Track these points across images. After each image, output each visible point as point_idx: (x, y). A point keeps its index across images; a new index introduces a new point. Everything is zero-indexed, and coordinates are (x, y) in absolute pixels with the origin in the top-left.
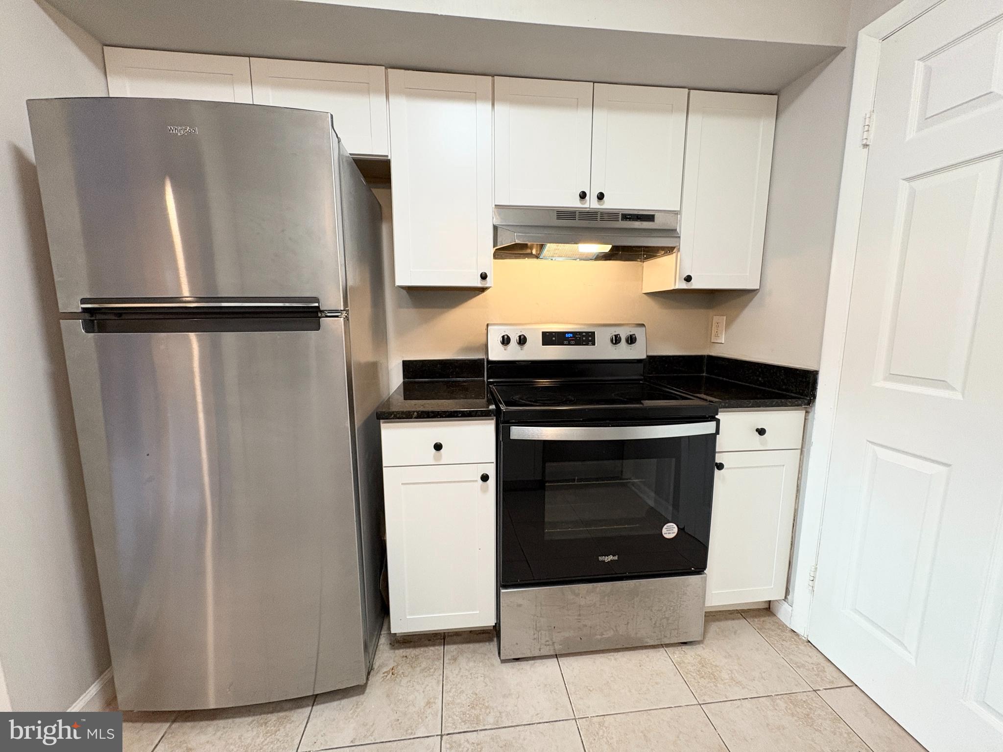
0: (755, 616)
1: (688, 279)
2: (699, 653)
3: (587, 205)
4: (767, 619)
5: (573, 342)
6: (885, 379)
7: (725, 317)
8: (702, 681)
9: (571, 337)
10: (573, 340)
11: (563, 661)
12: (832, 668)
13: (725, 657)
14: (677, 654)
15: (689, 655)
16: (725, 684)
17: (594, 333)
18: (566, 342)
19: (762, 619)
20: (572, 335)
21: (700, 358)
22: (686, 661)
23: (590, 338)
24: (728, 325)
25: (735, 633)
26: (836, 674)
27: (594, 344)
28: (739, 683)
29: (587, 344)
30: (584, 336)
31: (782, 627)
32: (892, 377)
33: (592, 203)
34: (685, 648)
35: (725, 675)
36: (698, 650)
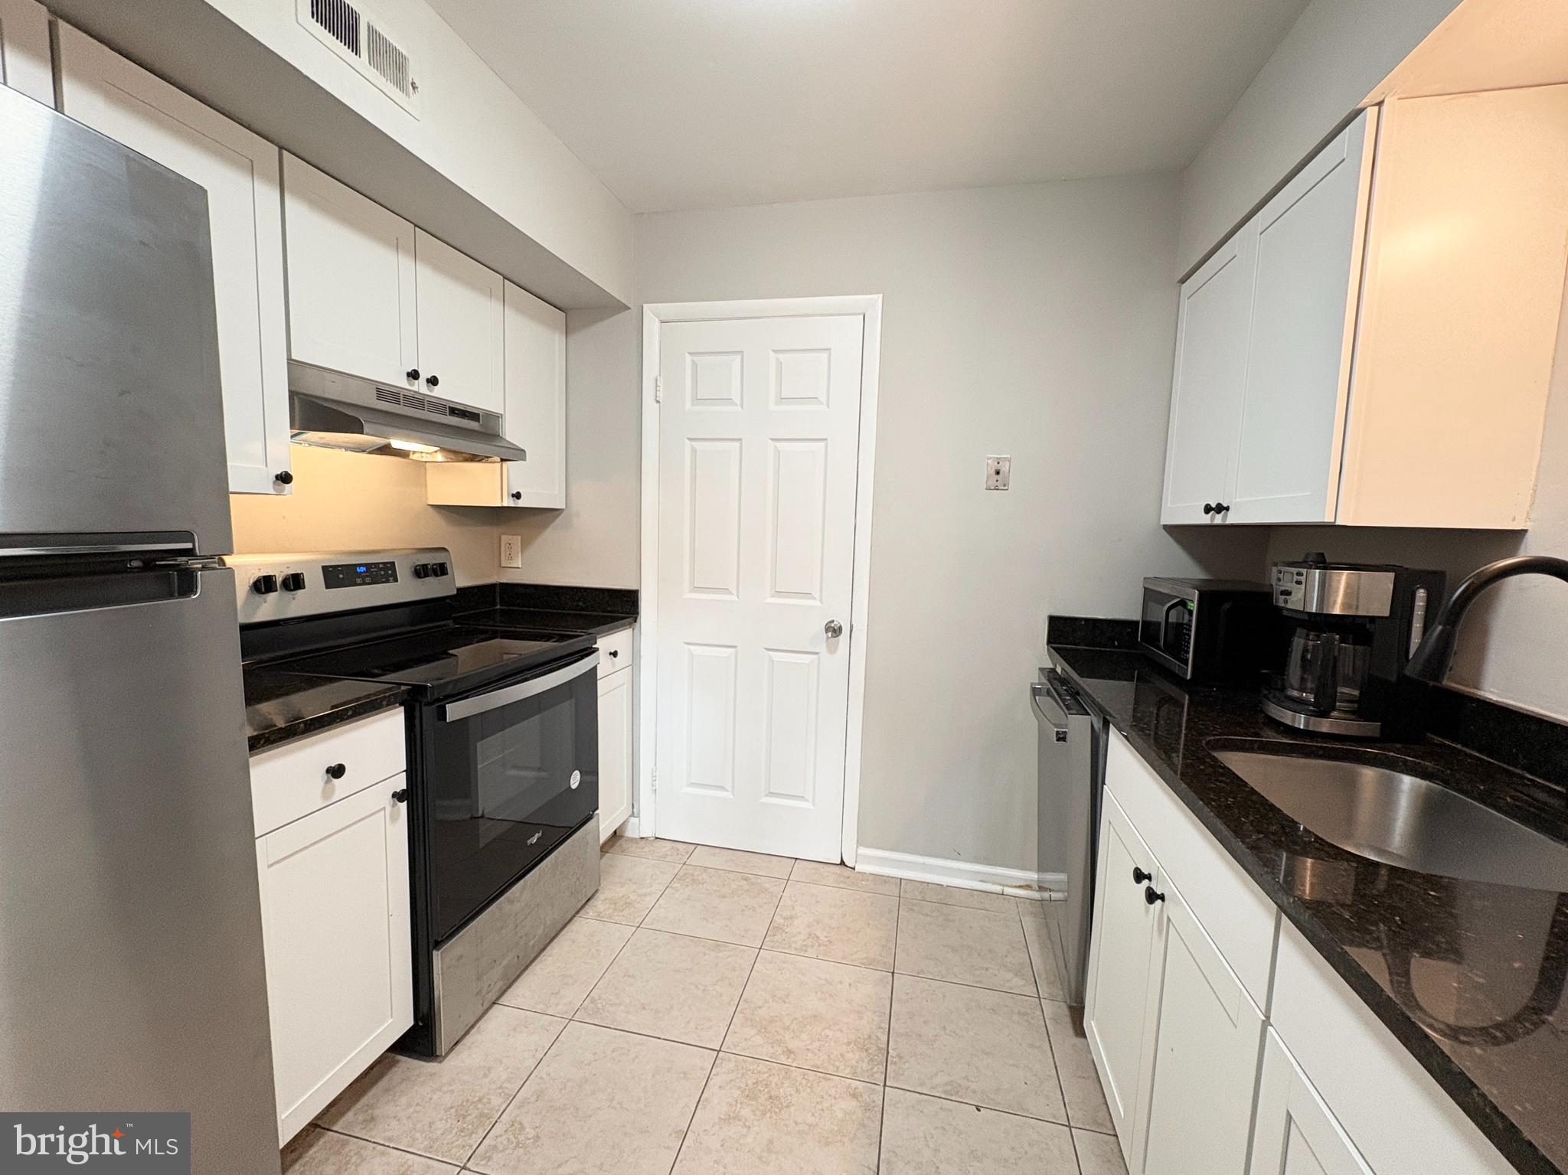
0: (612, 846)
1: (518, 496)
2: (603, 898)
3: (415, 388)
4: (622, 841)
5: (368, 580)
6: (691, 591)
7: (519, 537)
8: (625, 913)
9: (364, 572)
10: (368, 576)
11: (503, 1000)
12: (680, 845)
13: (622, 887)
14: (590, 911)
15: (599, 904)
16: (639, 902)
17: (394, 563)
18: (359, 580)
19: (618, 844)
20: (365, 569)
21: (492, 587)
22: (602, 910)
23: (390, 572)
24: (525, 545)
25: (611, 866)
26: (685, 846)
27: (396, 580)
28: (645, 895)
29: (387, 581)
30: (381, 569)
31: (632, 840)
32: (696, 589)
33: (420, 387)
34: (591, 902)
35: (633, 897)
36: (600, 896)
